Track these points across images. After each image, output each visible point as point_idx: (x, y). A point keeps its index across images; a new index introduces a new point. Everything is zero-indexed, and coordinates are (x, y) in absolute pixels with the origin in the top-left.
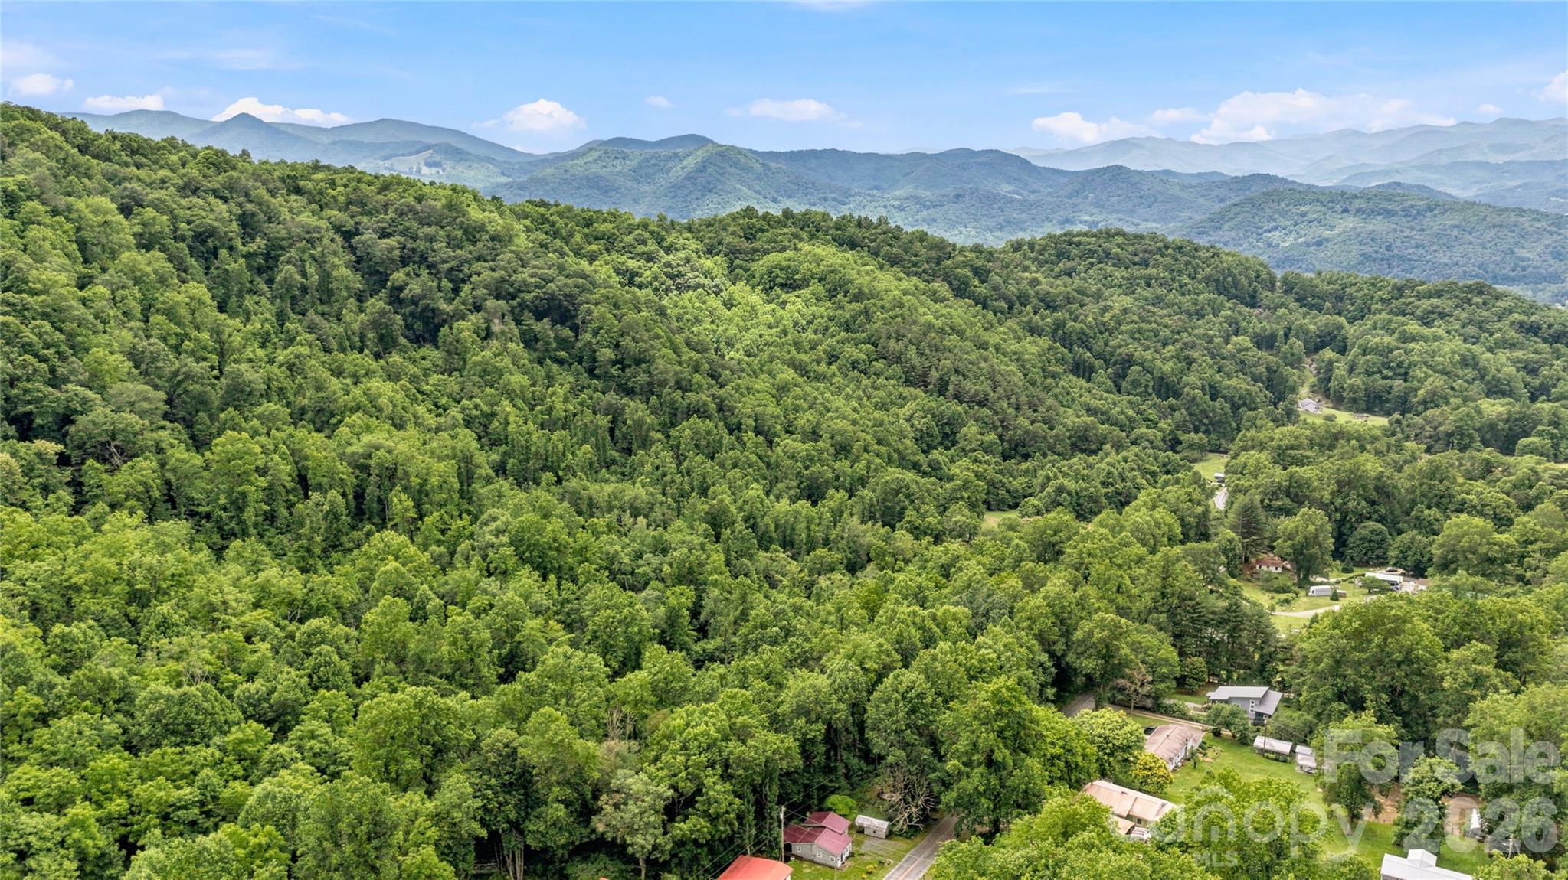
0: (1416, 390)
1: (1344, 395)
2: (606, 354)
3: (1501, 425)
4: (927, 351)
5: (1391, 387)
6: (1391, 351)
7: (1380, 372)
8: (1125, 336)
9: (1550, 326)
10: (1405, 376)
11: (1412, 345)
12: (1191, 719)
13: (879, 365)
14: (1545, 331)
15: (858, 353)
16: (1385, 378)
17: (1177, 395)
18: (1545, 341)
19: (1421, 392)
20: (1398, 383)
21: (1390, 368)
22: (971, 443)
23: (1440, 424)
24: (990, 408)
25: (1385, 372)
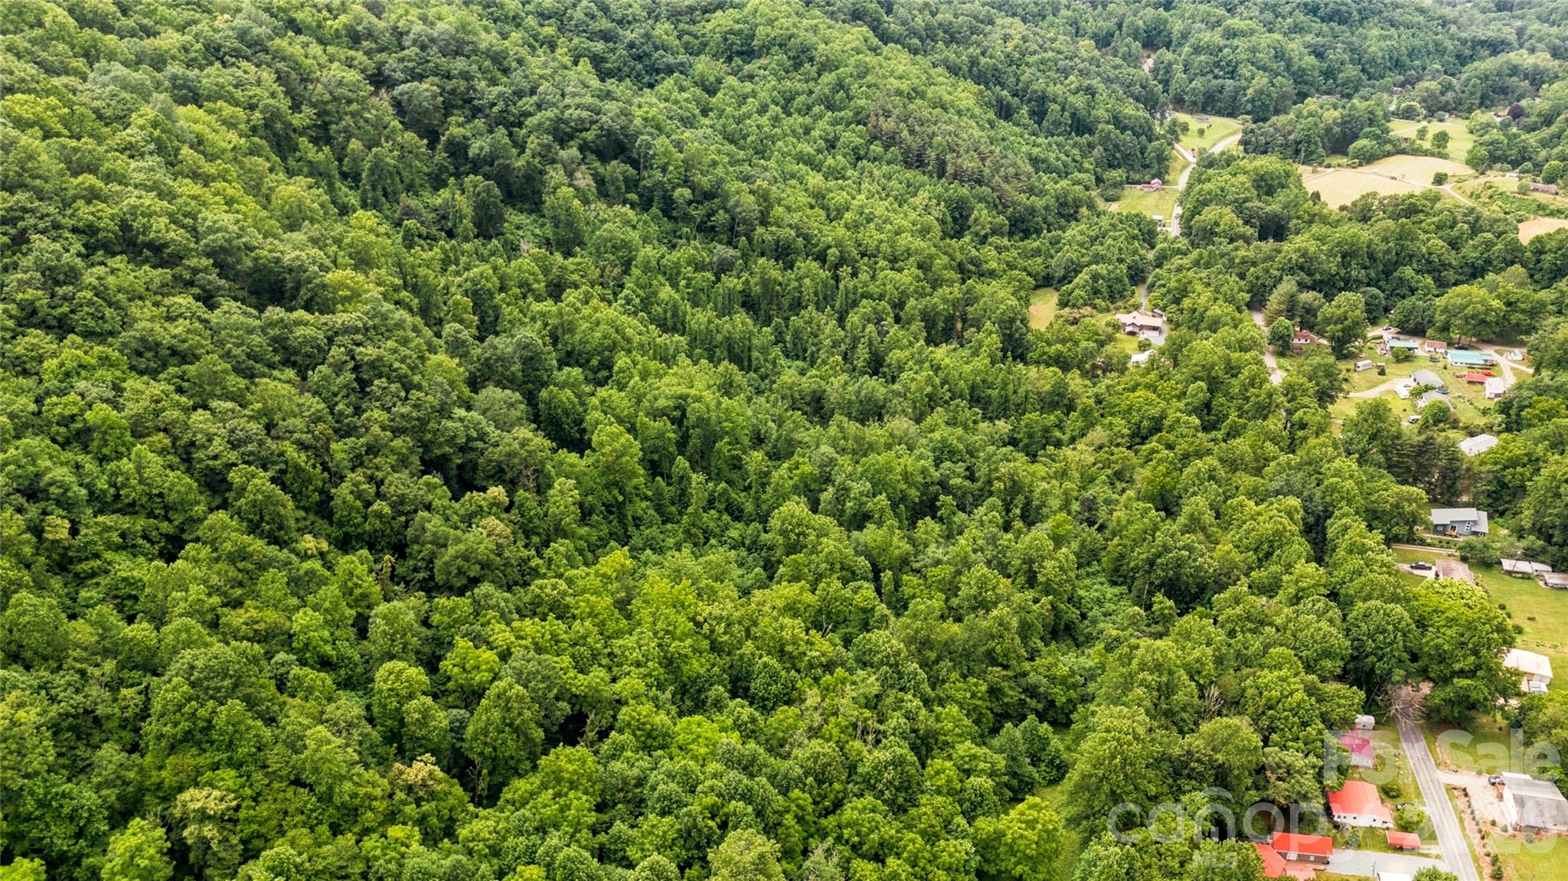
0: (1245, 89)
1: (1186, 98)
2: (682, 193)
3: (1336, 129)
4: (917, 128)
5: (1222, 87)
6: (1221, 50)
7: (1212, 71)
8: (1033, 69)
9: (1326, 5)
10: (1233, 74)
11: (1236, 42)
12: (1429, 545)
13: (877, 148)
14: (1321, 12)
15: (852, 136)
16: (1216, 77)
17: (1091, 132)
18: (1323, 20)
19: (1250, 91)
20: (1229, 83)
21: (1222, 68)
22: (983, 228)
23: (1290, 133)
24: (987, 185)
25: (1216, 71)
